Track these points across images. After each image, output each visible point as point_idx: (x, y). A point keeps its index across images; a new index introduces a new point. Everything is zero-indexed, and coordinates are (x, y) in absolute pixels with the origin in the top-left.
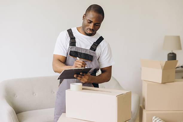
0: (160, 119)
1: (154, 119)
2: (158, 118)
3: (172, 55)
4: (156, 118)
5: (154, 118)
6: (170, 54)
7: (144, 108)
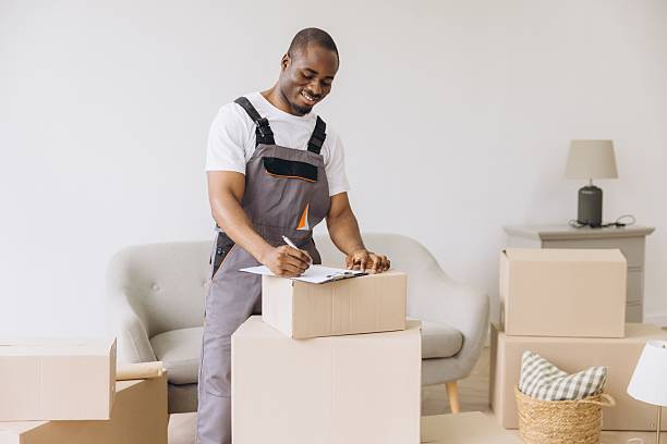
0: (542, 360)
1: (525, 359)
2: (537, 356)
3: (590, 193)
4: (531, 356)
5: (525, 356)
6: (586, 188)
7: (503, 330)
